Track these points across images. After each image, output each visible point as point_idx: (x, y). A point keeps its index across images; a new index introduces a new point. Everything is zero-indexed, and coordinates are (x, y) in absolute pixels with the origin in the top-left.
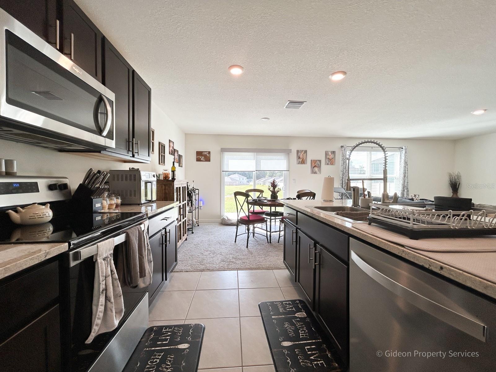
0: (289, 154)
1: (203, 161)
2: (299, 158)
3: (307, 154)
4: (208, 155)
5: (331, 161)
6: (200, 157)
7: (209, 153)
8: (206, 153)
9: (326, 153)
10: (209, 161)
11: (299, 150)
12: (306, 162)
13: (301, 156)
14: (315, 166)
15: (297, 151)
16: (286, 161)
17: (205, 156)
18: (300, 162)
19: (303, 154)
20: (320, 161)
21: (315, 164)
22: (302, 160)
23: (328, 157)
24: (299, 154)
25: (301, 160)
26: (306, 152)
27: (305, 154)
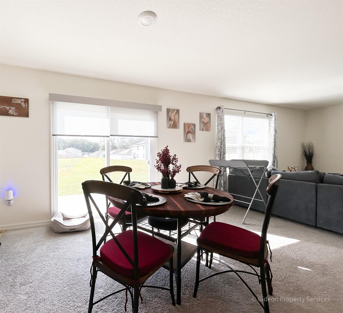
0: (157, 112)
1: (13, 115)
2: (170, 119)
3: (179, 114)
4: (23, 104)
5: (206, 126)
6: (8, 108)
7: (27, 101)
8: (19, 101)
9: (201, 116)
10: (27, 115)
11: (170, 109)
12: (178, 126)
13: (172, 118)
14: (189, 132)
15: (167, 109)
16: (153, 122)
17: (18, 107)
18: (170, 125)
19: (174, 114)
20: (194, 125)
21: (188, 128)
22: (174, 123)
23: (203, 120)
24: (170, 113)
25: (172, 122)
26: (178, 111)
27: (177, 115)
